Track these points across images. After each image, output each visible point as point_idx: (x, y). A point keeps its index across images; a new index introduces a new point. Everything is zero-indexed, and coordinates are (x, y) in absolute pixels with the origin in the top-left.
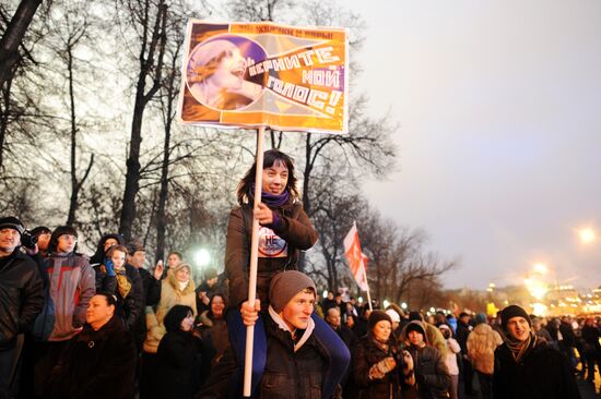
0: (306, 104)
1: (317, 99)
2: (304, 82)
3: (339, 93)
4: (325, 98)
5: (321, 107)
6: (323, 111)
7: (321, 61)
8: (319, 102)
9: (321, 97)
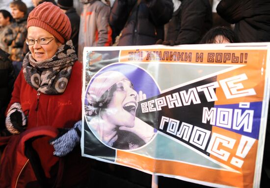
0: (205, 152)
1: (220, 147)
2: (204, 121)
3: (252, 141)
4: (231, 146)
5: (225, 158)
6: (228, 163)
7: (228, 96)
8: (222, 152)
9: (225, 144)
